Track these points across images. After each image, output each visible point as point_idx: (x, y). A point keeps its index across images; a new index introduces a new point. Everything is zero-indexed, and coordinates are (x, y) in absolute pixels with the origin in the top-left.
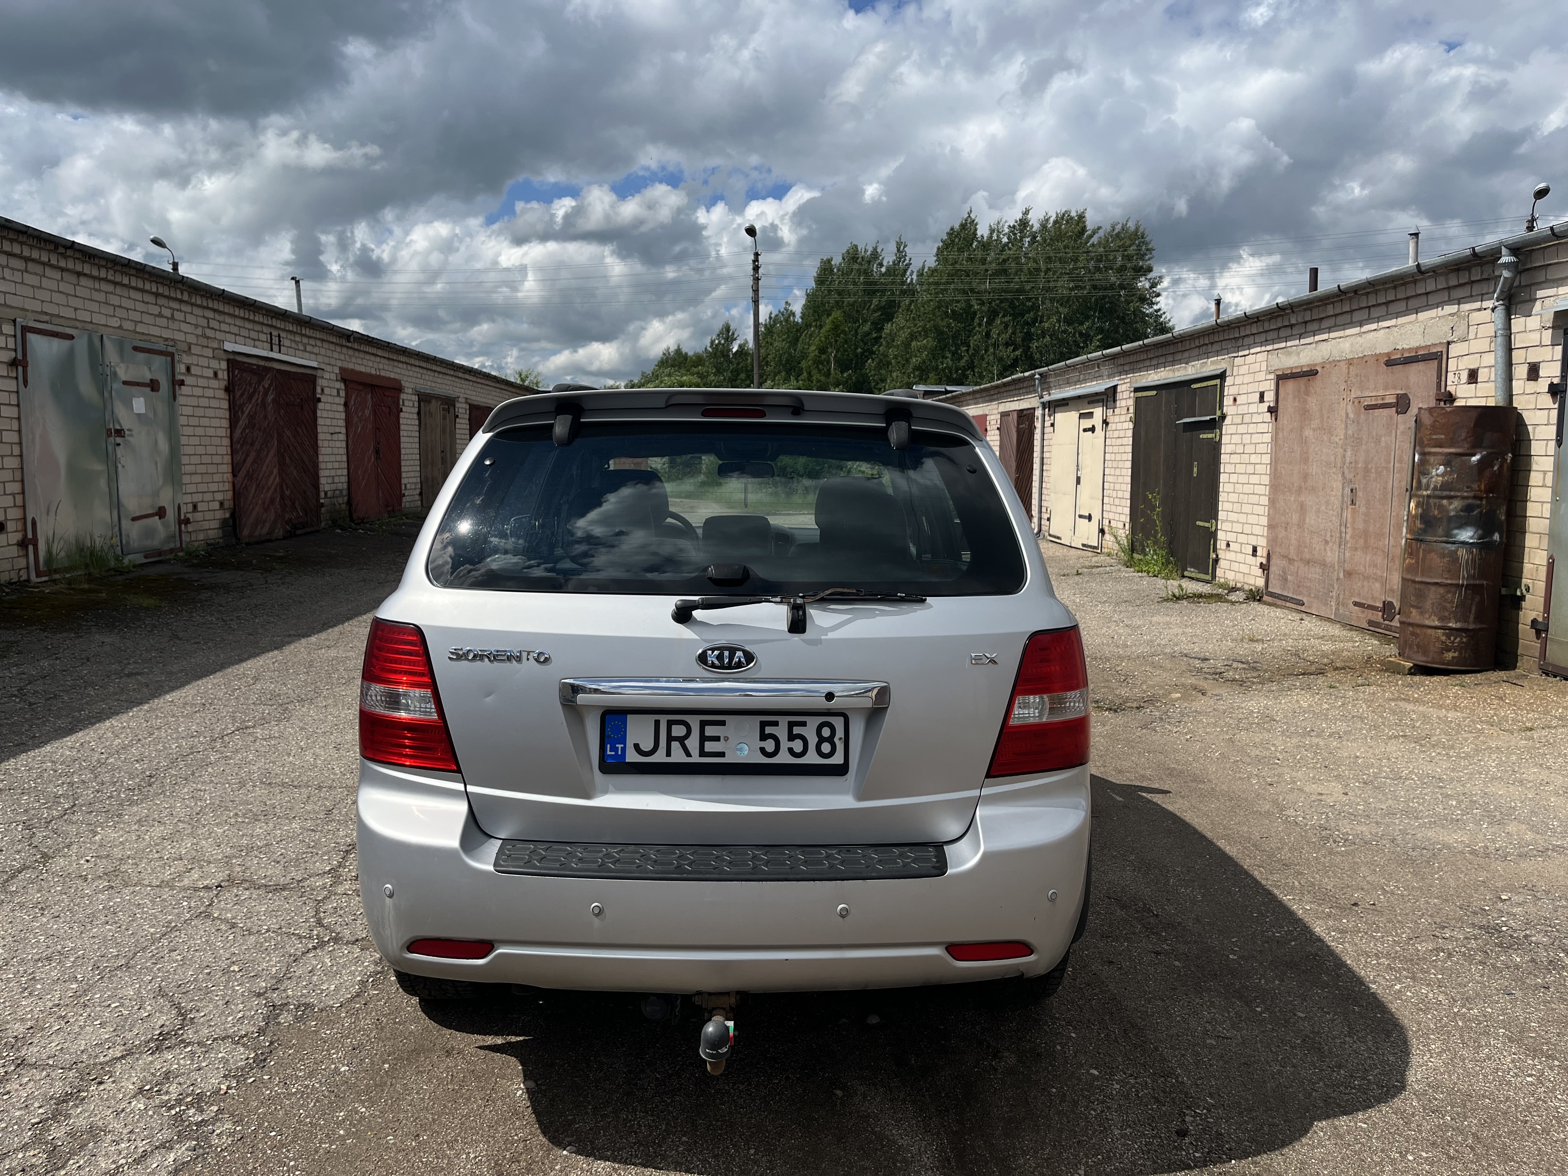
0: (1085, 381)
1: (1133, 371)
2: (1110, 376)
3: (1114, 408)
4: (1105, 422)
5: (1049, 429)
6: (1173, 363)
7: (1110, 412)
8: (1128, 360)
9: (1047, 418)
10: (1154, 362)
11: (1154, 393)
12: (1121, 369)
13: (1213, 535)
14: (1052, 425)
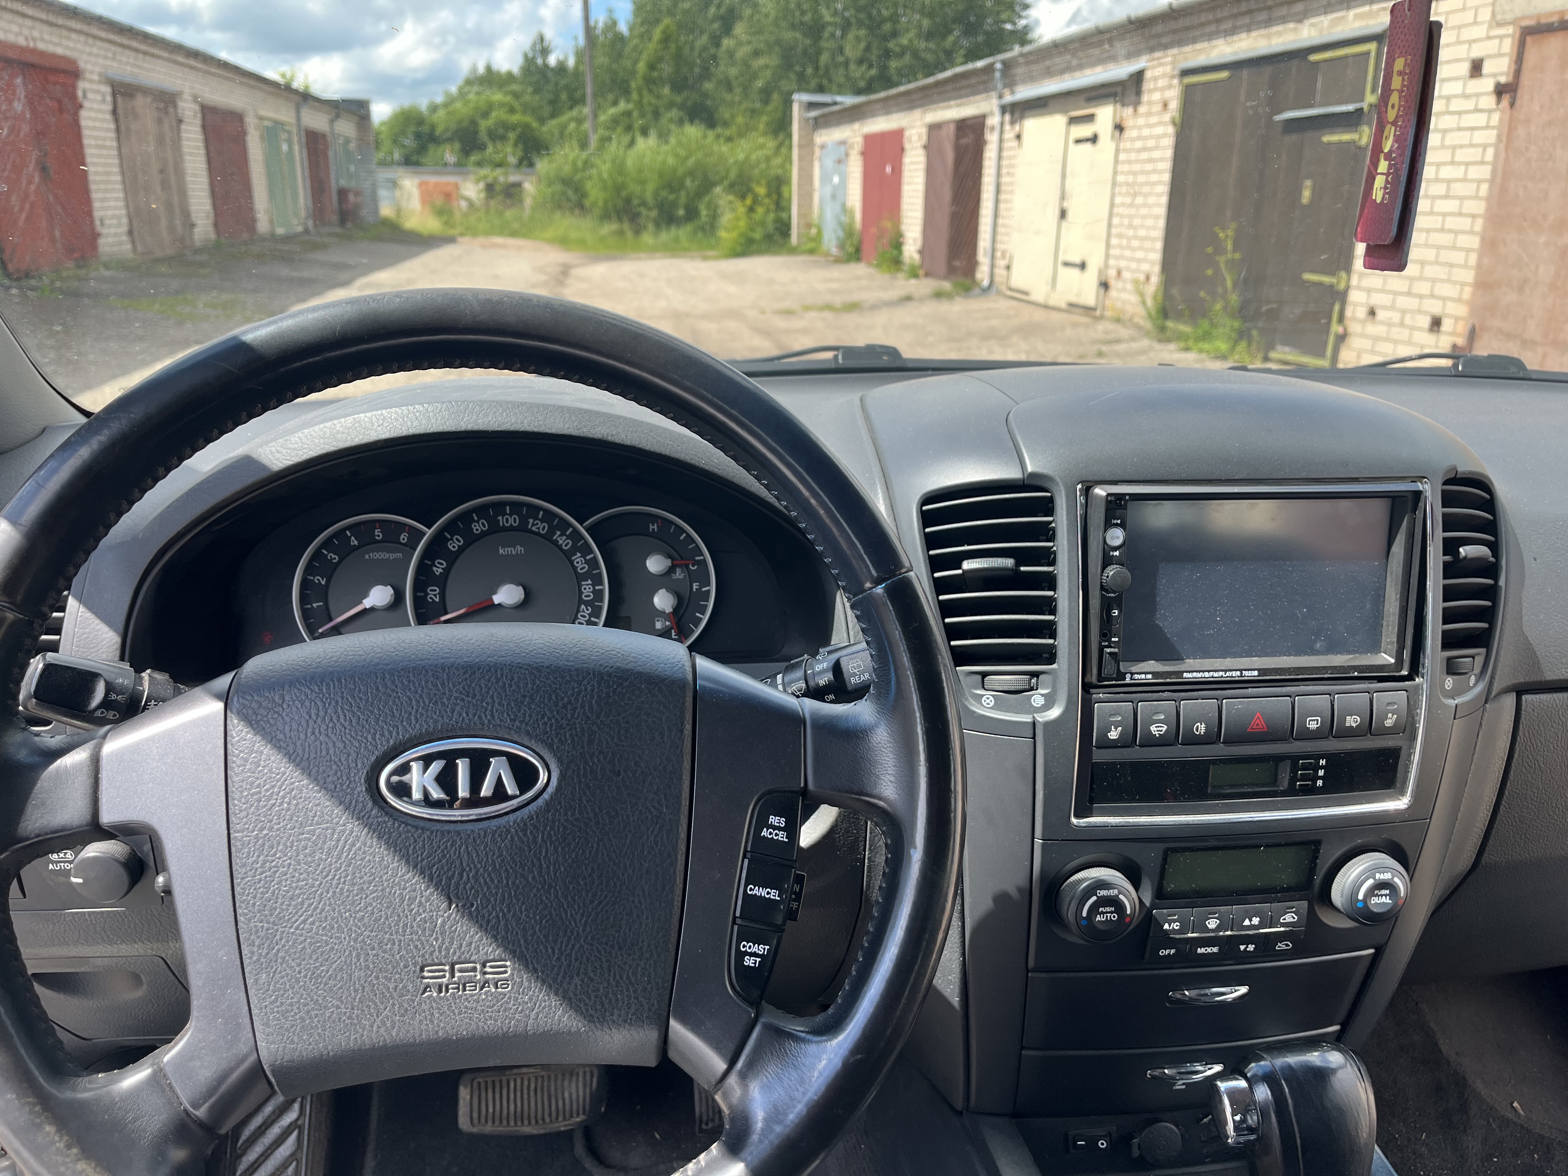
0: (1081, 67)
1: (1180, 43)
2: (1131, 55)
3: (1137, 104)
4: (1119, 128)
5: (1010, 143)
6: (1269, 22)
7: (1129, 111)
8: (1173, 25)
9: (1007, 127)
10: (1228, 25)
11: (1224, 74)
12: (1153, 42)
13: (1342, 297)
14: (1018, 137)
